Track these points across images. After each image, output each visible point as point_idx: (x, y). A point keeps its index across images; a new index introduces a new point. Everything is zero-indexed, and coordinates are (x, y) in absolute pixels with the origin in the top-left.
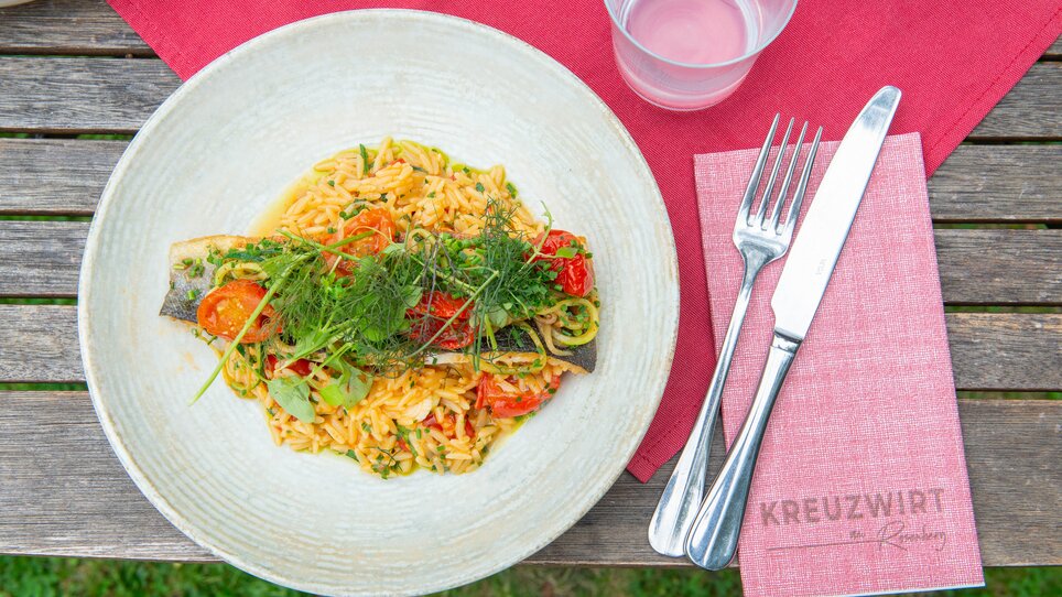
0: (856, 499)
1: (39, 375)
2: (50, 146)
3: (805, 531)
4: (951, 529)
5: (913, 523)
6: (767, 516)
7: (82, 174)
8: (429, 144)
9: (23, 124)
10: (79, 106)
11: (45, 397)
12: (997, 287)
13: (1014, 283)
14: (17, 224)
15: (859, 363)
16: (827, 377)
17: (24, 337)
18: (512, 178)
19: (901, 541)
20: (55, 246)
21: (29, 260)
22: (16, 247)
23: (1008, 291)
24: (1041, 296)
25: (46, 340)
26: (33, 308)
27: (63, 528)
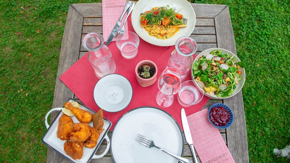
0: (114, 7)
1: (200, 19)
2: (203, 42)
3: (119, 5)
4: (105, 5)
5: (108, 5)
6: (123, 6)
7: (199, 39)
8: (159, 39)
9: (206, 44)
10: (200, 46)
11: (199, 17)
12: (96, 27)
13: (95, 28)
14: (205, 33)
15: (112, 19)
16: (116, 18)
17: (202, 22)
18: (150, 35)
19: (110, 4)
20: (200, 31)
21: (203, 30)
22: (205, 31)
23: (95, 27)
24: (92, 27)
25: (200, 22)
26: (202, 25)
27: (195, 6)
